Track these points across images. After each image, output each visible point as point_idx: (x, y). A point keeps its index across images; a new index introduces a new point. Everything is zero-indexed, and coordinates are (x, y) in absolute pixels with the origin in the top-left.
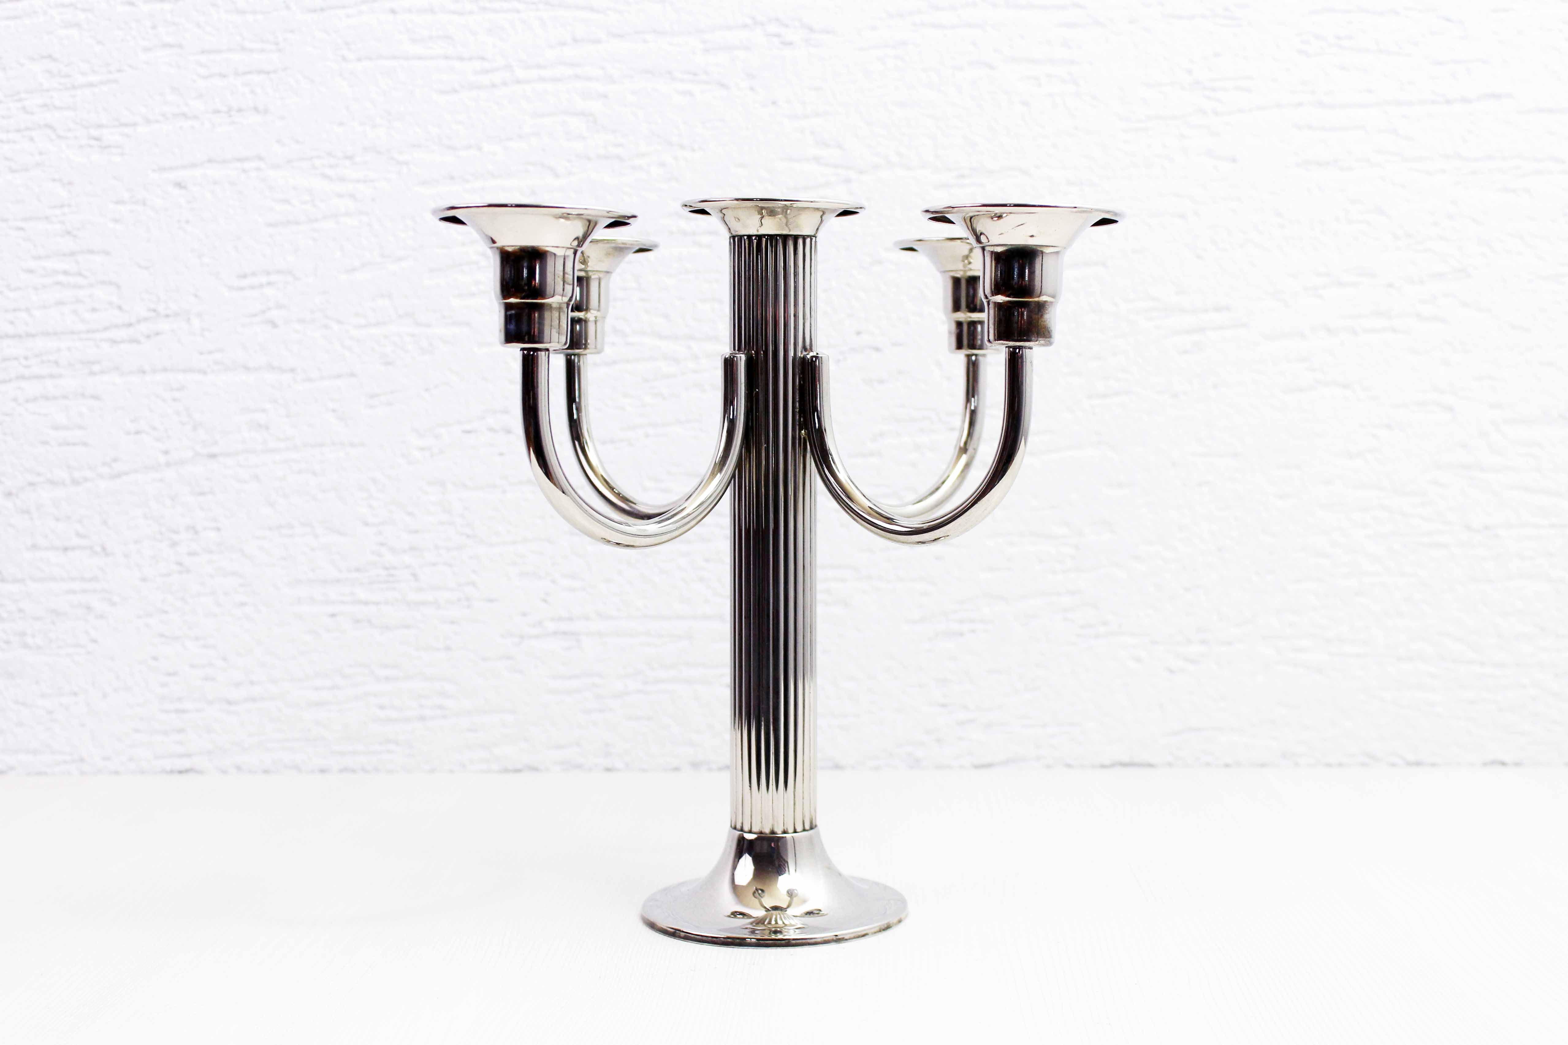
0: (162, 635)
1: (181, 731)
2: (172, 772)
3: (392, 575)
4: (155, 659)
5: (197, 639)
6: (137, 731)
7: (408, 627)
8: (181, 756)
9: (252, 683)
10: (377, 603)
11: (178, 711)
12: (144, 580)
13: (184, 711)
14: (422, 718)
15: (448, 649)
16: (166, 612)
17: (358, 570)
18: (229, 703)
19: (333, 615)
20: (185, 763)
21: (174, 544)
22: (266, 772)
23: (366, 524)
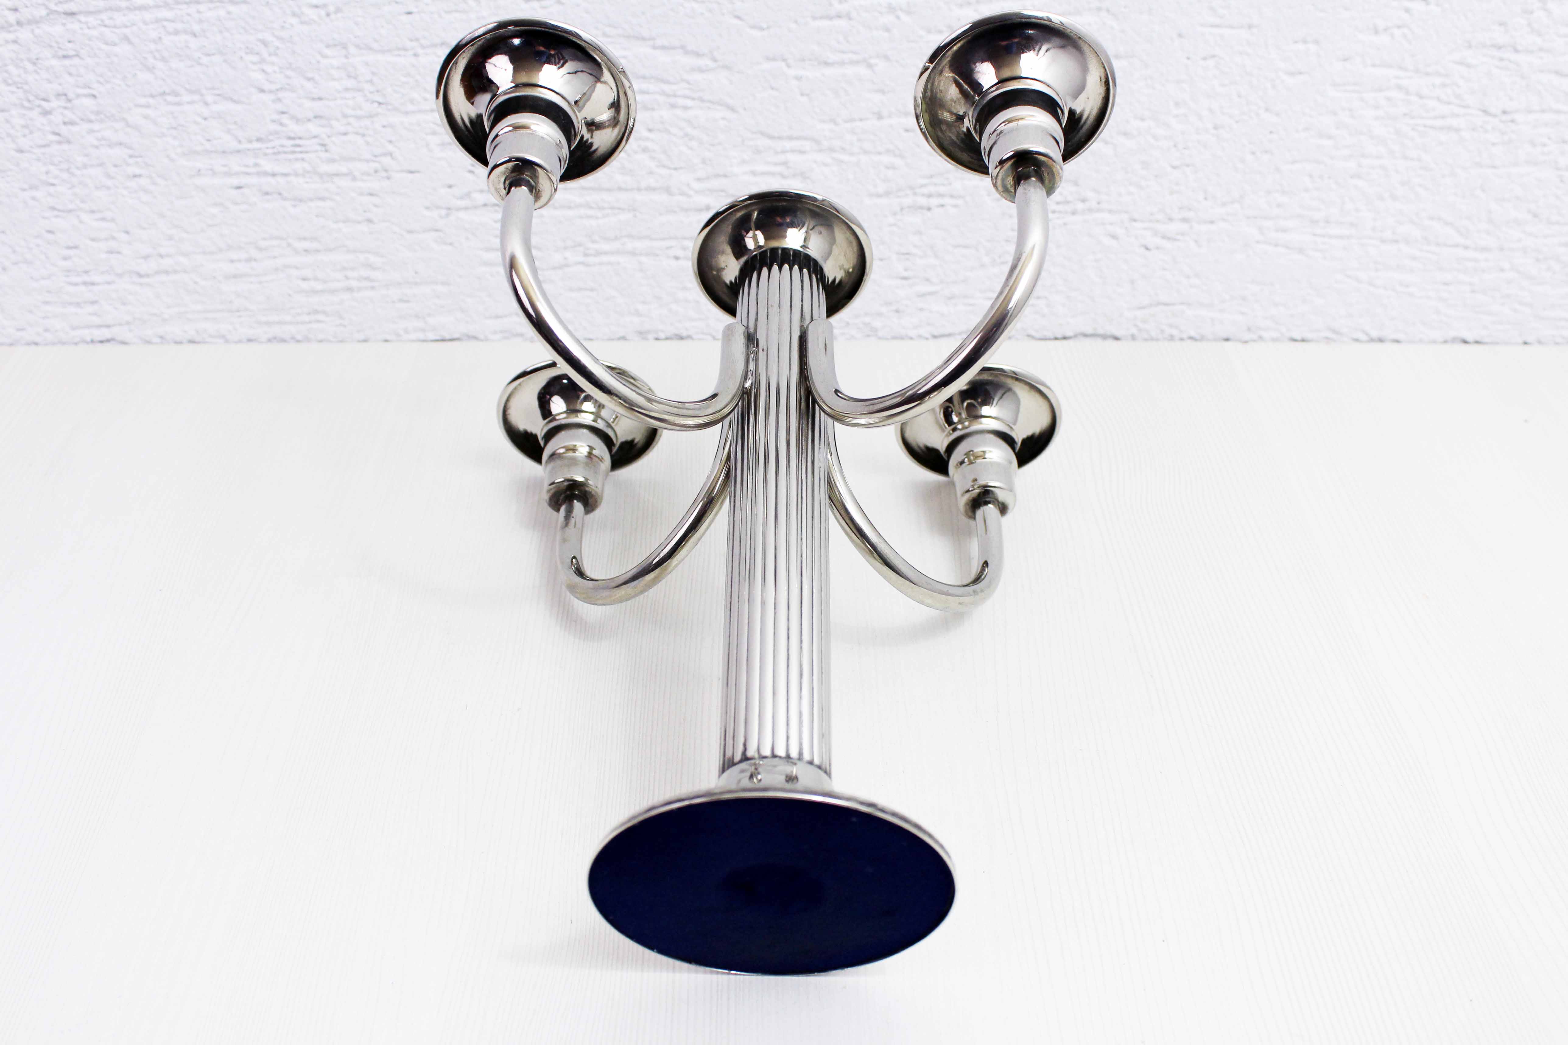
0: (53, 208)
1: (94, 303)
2: (92, 341)
3: (299, 146)
4: (50, 232)
5: (93, 212)
6: (46, 303)
7: (322, 199)
8: (100, 326)
9: (161, 256)
10: (286, 175)
11: (85, 283)
12: (21, 151)
13: (93, 284)
14: (350, 289)
15: (369, 221)
16: (53, 185)
17: (259, 140)
18: (140, 275)
19: (239, 188)
20: (106, 333)
21: (46, 113)
22: (192, 342)
23: (262, 91)
